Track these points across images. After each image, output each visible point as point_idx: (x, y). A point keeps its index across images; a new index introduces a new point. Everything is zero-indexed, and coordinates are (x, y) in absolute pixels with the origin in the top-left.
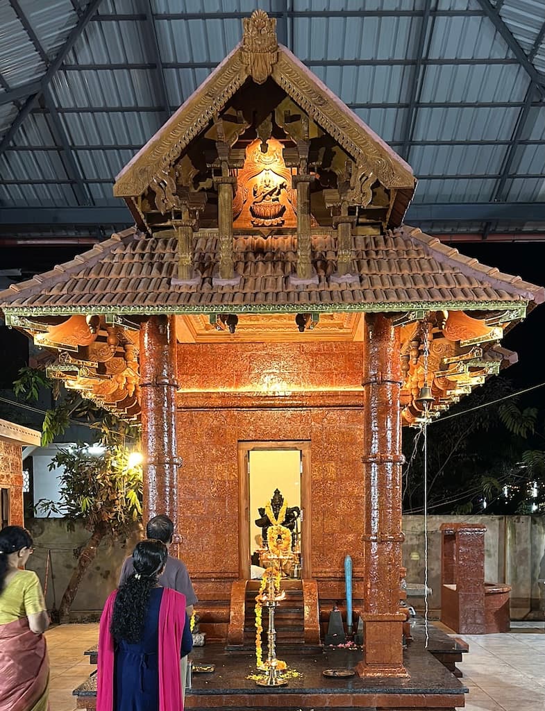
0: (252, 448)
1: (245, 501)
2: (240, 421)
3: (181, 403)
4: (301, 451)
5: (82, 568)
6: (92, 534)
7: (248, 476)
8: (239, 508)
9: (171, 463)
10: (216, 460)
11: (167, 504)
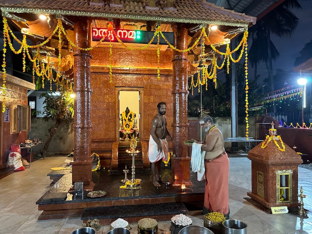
0: (120, 90)
1: (118, 110)
2: (116, 79)
3: (92, 71)
4: (139, 92)
5: (51, 136)
6: (55, 123)
7: (119, 101)
8: (116, 113)
9: (88, 91)
10: (106, 94)
11: (86, 110)
